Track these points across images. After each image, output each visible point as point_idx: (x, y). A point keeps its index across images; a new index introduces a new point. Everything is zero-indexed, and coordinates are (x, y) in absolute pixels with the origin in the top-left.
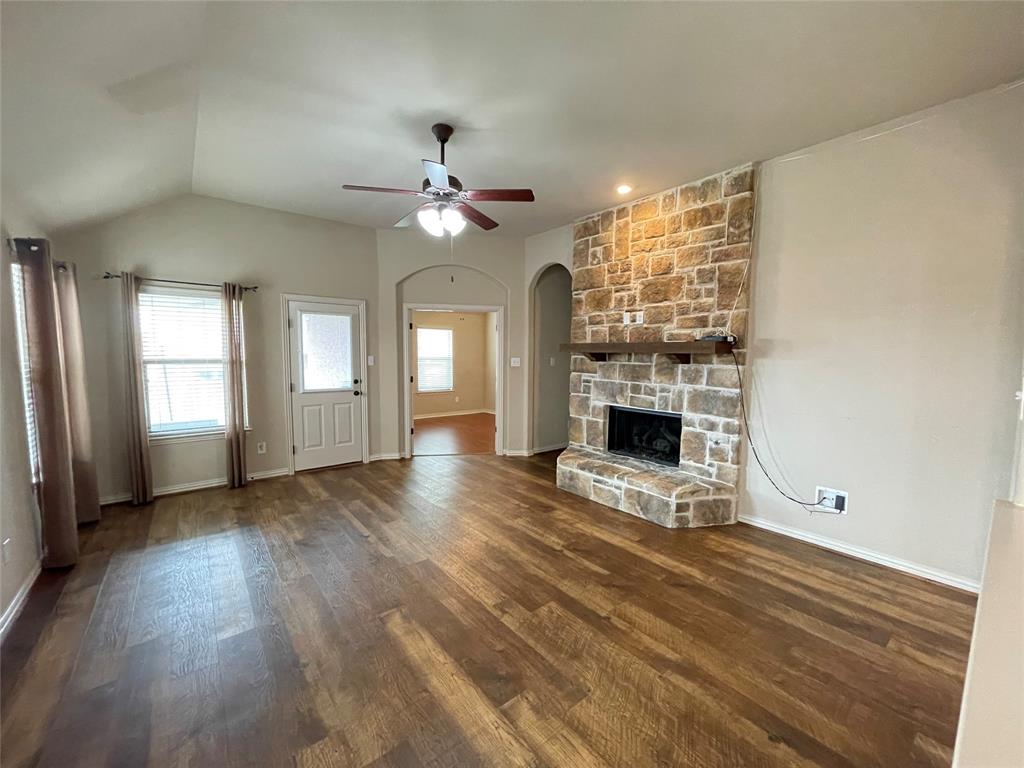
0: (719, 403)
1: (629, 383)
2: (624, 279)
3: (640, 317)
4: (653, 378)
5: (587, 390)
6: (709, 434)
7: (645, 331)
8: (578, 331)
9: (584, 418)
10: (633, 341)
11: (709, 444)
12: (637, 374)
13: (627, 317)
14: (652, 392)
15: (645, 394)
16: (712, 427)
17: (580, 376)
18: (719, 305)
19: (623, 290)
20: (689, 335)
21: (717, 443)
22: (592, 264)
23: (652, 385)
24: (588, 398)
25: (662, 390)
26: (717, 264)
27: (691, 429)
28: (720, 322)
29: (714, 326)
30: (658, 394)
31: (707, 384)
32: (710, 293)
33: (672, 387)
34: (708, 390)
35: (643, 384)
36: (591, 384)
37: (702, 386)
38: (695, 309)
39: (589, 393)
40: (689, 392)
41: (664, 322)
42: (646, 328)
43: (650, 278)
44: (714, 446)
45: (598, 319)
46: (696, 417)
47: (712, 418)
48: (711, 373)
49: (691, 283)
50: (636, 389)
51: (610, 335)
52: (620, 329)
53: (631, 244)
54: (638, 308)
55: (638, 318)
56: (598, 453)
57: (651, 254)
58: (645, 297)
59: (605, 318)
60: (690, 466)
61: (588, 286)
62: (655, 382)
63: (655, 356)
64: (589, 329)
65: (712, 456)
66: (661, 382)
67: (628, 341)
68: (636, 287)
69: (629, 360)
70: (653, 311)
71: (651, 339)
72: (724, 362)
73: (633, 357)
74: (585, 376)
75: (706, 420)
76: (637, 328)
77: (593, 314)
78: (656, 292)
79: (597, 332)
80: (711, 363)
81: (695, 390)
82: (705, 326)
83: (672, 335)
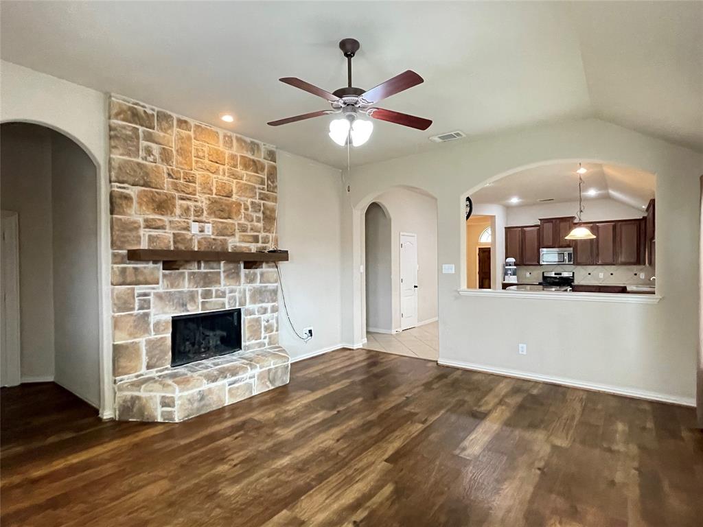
0: (268, 293)
1: (200, 290)
2: (191, 190)
3: (209, 230)
4: (223, 282)
5: (145, 305)
6: (263, 317)
7: (214, 242)
8: (126, 233)
9: (142, 341)
10: (202, 249)
11: (264, 323)
12: (207, 280)
13: (195, 228)
14: (223, 295)
15: (216, 297)
16: (265, 311)
17: (133, 289)
18: (264, 229)
19: (189, 199)
20: (247, 248)
21: (268, 321)
22: (145, 159)
23: (222, 288)
24: (147, 315)
25: (231, 292)
26: (262, 202)
27: (252, 316)
28: (266, 241)
29: (263, 243)
30: (227, 295)
31: (261, 282)
32: (258, 220)
33: (238, 288)
34: (261, 287)
35: (213, 289)
36: (151, 298)
37: (257, 284)
38: (252, 229)
39: (149, 308)
40: (250, 290)
41: (229, 236)
42: (214, 239)
43: (214, 196)
44: (266, 324)
45: (160, 224)
46: (256, 307)
47: (264, 305)
48: (262, 275)
49: (246, 209)
50: (207, 294)
51: (175, 242)
52: (189, 237)
53: (194, 159)
54: (204, 219)
55: (206, 230)
56: (166, 372)
57: (215, 176)
58: (212, 212)
59: (167, 224)
60: (253, 344)
61: (142, 182)
62: (224, 285)
63: (222, 263)
64: (144, 234)
65: (265, 331)
66: (229, 285)
67: (196, 249)
68: (203, 201)
69: (199, 268)
70: (220, 225)
71: (219, 249)
72: (269, 267)
73: (203, 265)
74: (139, 289)
75: (261, 307)
76: (205, 238)
77: (151, 217)
78: (221, 208)
79: (157, 237)
80: (262, 268)
81: (254, 288)
82: (258, 242)
83: (236, 247)
